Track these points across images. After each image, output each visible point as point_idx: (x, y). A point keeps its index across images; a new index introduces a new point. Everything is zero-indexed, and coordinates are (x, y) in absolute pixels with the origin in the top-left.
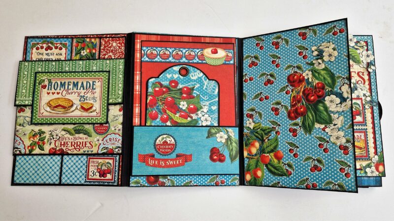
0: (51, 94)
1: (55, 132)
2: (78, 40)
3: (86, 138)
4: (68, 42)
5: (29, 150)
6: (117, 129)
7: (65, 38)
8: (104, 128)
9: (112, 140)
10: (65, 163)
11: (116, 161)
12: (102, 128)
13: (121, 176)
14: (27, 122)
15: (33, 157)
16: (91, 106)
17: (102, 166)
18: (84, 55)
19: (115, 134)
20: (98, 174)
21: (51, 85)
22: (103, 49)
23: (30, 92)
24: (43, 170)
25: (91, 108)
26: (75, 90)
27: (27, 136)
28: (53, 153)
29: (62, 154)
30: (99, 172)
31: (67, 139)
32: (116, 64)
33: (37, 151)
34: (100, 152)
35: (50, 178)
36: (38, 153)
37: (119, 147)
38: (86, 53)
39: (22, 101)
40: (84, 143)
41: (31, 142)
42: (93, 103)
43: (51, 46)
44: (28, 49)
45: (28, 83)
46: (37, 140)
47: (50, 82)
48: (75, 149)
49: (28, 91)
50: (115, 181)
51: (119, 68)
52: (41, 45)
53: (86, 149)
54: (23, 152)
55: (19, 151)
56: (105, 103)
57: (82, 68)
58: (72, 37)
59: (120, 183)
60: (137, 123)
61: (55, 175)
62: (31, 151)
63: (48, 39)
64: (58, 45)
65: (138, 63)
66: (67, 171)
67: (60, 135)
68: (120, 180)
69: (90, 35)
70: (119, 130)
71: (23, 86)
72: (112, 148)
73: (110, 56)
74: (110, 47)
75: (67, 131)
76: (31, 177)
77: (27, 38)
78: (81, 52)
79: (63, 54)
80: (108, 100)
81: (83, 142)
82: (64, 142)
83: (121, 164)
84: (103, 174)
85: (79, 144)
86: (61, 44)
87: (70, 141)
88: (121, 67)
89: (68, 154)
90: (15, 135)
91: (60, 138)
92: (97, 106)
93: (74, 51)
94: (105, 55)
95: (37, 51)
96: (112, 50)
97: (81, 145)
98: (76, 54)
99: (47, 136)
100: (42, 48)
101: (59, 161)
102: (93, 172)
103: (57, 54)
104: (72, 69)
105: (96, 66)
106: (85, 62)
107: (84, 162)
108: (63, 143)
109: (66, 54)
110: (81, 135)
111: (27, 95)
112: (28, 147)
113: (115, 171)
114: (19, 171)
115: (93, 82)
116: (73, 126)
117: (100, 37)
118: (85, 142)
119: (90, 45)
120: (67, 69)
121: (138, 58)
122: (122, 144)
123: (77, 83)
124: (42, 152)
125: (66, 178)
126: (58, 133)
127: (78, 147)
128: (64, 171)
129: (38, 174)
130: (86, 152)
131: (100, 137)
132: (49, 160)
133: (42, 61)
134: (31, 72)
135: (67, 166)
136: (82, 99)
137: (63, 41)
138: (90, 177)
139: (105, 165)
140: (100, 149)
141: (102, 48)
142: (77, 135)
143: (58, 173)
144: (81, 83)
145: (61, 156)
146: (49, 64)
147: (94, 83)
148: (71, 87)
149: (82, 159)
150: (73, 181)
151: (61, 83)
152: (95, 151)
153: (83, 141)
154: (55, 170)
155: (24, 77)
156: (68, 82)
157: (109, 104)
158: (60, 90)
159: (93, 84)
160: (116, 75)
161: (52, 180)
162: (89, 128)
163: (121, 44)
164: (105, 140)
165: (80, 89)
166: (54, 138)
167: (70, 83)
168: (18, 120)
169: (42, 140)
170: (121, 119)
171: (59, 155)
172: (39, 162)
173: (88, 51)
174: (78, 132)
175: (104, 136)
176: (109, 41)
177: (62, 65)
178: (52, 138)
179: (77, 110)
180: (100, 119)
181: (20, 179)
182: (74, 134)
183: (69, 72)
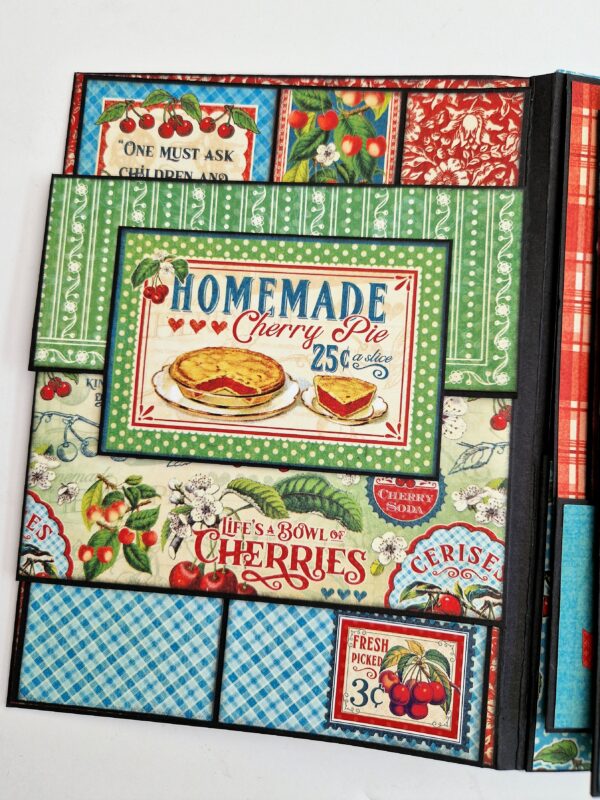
0: (187, 328)
1: (201, 493)
2: (303, 95)
3: (334, 534)
4: (259, 104)
5: (86, 566)
6: (482, 508)
7: (248, 85)
8: (419, 498)
9: (456, 557)
10: (238, 635)
11: (472, 653)
12: (411, 497)
13: (496, 723)
14: (78, 444)
15: (99, 595)
16: (364, 393)
17: (402, 664)
18: (328, 163)
19: (471, 529)
20: (384, 698)
21: (187, 290)
22: (415, 143)
23: (94, 312)
24: (143, 653)
25: (364, 401)
26: (293, 318)
27: (79, 503)
28: (186, 585)
29: (228, 592)
30: (391, 691)
31: (251, 529)
32: (482, 209)
33: (118, 569)
34: (396, 602)
35: (171, 690)
36: (124, 579)
37: (493, 593)
38: (336, 157)
39: (63, 349)
40: (326, 556)
41: (96, 529)
42: (372, 380)
43: (186, 117)
44: (89, 127)
45: (90, 274)
46: (121, 525)
47: (182, 274)
48: (286, 575)
49: (87, 309)
50: (465, 740)
51: (498, 233)
52: (142, 111)
53: (333, 582)
54: (60, 568)
55: (45, 564)
56: (428, 385)
57: (325, 220)
58: (280, 85)
59: (489, 752)
60: (572, 489)
61: (192, 682)
62: (92, 570)
63: (175, 88)
64: (214, 115)
65: (582, 213)
66: (244, 668)
67: (219, 509)
68: (488, 739)
69: (358, 78)
70: (491, 513)
71: (66, 285)
72: (454, 591)
73: (449, 173)
74: (450, 135)
75: (251, 494)
76: (89, 677)
77: (82, 80)
78: (314, 152)
79: (237, 154)
80: (443, 376)
81: (320, 551)
82: (238, 543)
83: (493, 668)
84: (409, 700)
85: (302, 555)
86: (228, 109)
87: (265, 539)
88: (506, 225)
89: (252, 597)
90: (26, 492)
91: (218, 521)
92: (389, 395)
93: (285, 144)
94: (425, 167)
95: (127, 137)
96: (459, 150)
97: (312, 564)
98: (295, 159)
99: (164, 506)
100: (147, 122)
101: (209, 620)
102: (360, 685)
103: (209, 156)
104: (281, 223)
105: (390, 218)
106: (335, 194)
107: (323, 636)
108: (231, 547)
109: (247, 155)
110: (314, 520)
111: (85, 327)
112: (83, 550)
113: (469, 696)
114: (40, 650)
115: (374, 287)
116: (277, 476)
117: (405, 88)
118: (332, 552)
119: (358, 121)
120: (257, 221)
121: (583, 191)
122: (504, 579)
123: (303, 285)
124: (143, 578)
125: (241, 701)
126: (210, 498)
127: (300, 571)
128: (232, 666)
129: (121, 671)
130: (335, 598)
131: (401, 537)
132: (169, 614)
133: (148, 179)
134: (102, 225)
135: (247, 647)
136: (325, 360)
137: (239, 99)
138: (347, 707)
139: (419, 664)
140: (400, 588)
141: (412, 135)
142: (294, 518)
143: (206, 674)
144: (318, 291)
145: (219, 601)
146: (177, 194)
147: (380, 292)
148: (274, 301)
149: (312, 624)
150: (272, 717)
151: (231, 281)
152: (374, 598)
153: (320, 544)
154: (195, 661)
155: (69, 247)
156: (263, 281)
157: (445, 392)
158: (227, 311)
159: (374, 298)
160: (480, 261)
161: (180, 703)
162: (351, 489)
163: (505, 123)
164: (420, 549)
165: (314, 315)
166: (192, 523)
167: (269, 287)
168: (41, 432)
169: (144, 525)
170: (499, 465)
171: (211, 595)
172: (127, 619)
173: (348, 146)
174: (299, 501)
175: (418, 531)
176: (443, 105)
177: (235, 203)
178: (183, 518)
179: (299, 409)
180: (406, 454)
181: (46, 684)
182: (283, 509)
183: (266, 235)
